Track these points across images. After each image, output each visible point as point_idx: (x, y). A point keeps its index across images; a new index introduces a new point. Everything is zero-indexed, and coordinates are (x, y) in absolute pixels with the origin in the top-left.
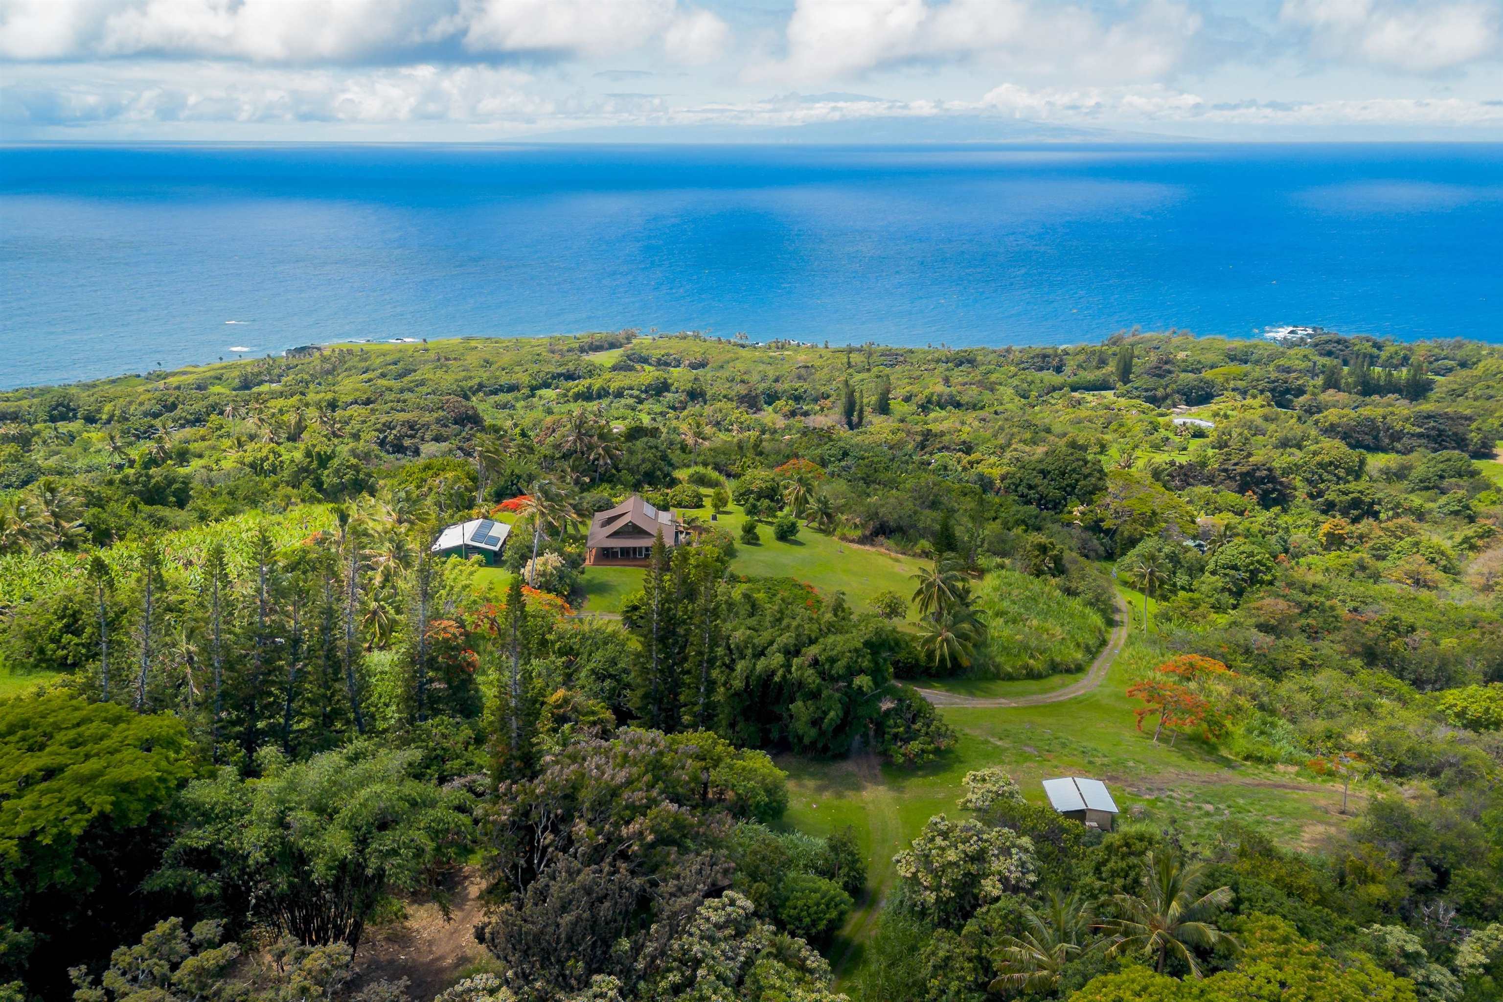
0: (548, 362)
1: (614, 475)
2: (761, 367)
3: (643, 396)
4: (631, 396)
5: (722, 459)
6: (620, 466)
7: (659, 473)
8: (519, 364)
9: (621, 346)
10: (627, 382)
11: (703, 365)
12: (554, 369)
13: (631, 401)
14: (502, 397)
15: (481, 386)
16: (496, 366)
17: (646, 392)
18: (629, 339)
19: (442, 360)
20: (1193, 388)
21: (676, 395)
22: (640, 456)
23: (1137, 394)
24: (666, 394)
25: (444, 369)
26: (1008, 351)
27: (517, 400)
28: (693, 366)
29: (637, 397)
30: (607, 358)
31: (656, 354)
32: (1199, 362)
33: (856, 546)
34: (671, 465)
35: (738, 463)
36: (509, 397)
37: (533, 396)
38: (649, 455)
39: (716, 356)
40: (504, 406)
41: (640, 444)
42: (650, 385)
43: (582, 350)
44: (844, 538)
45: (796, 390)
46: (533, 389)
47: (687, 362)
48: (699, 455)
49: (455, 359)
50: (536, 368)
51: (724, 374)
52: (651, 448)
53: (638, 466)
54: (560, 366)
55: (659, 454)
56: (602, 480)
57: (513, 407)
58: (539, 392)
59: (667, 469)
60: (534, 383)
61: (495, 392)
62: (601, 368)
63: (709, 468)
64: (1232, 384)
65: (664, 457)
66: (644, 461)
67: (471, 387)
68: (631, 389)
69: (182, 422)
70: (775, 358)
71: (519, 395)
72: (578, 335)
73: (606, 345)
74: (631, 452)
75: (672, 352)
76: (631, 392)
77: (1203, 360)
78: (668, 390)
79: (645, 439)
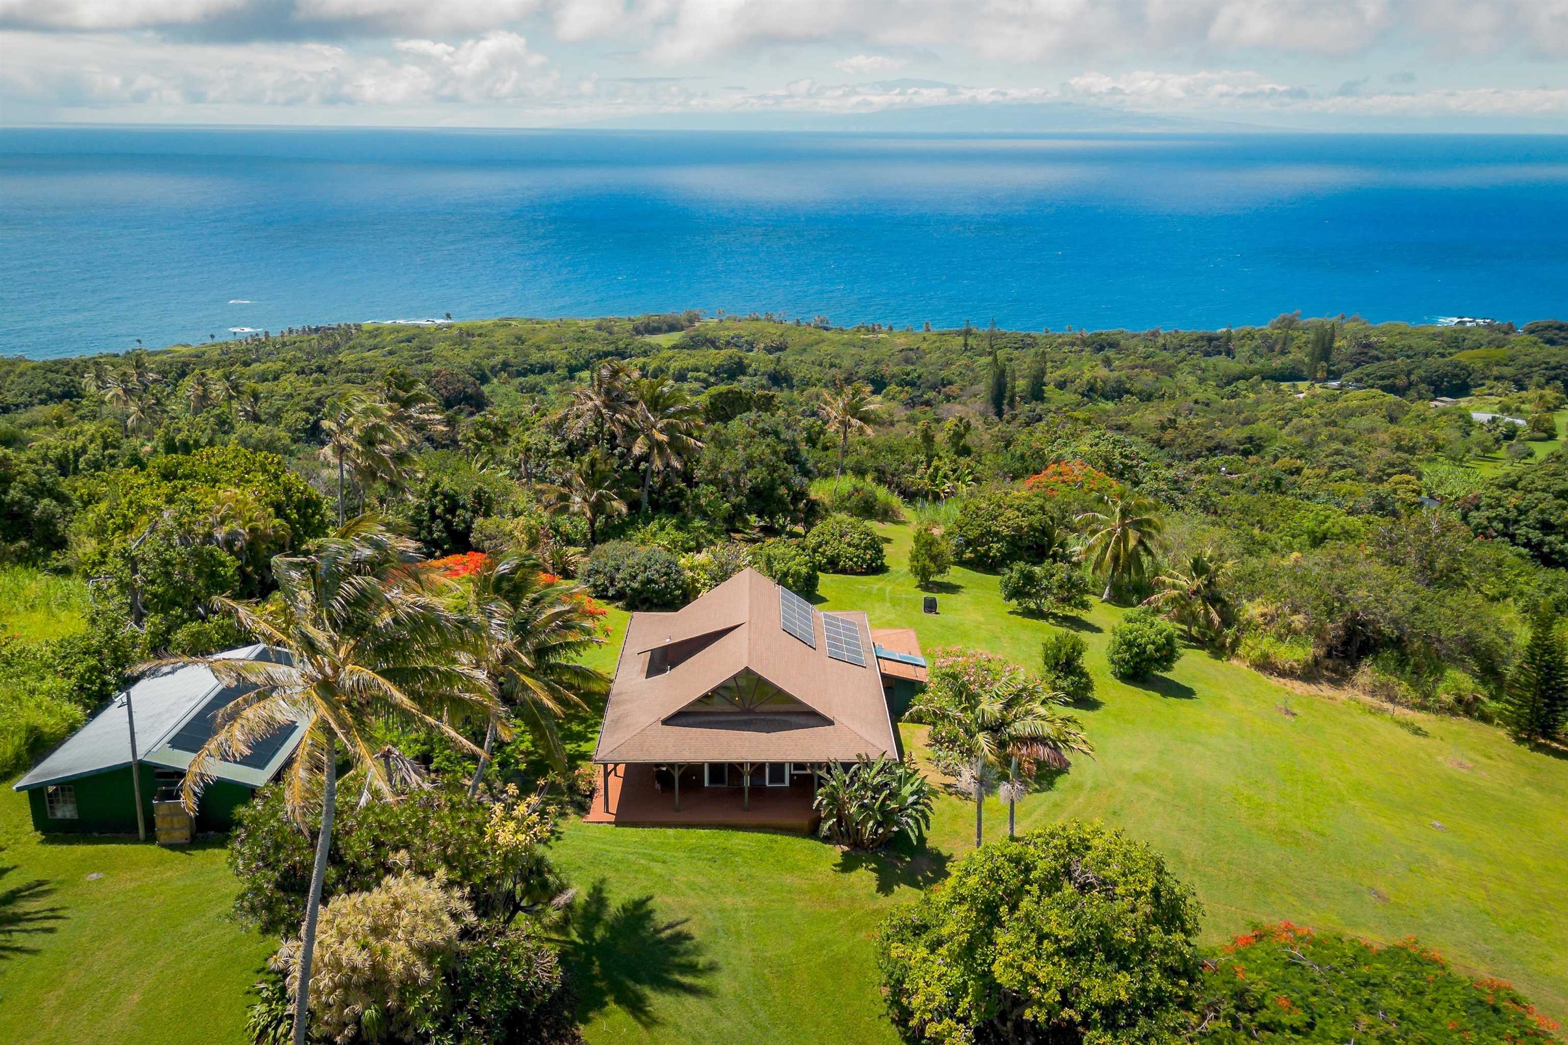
0: (596, 340)
1: (681, 494)
2: (853, 351)
3: (712, 380)
4: (697, 379)
5: (888, 461)
6: (698, 473)
7: (783, 491)
8: (556, 341)
9: (682, 329)
10: (691, 362)
11: (781, 348)
12: (600, 347)
13: (696, 385)
14: (531, 379)
15: (505, 365)
16: (530, 342)
17: (716, 374)
18: (691, 321)
19: (465, 337)
20: (1446, 375)
21: (756, 379)
22: (740, 452)
23: (1370, 382)
24: (741, 377)
25: (465, 346)
26: (1155, 334)
27: (550, 382)
28: (770, 350)
29: (704, 381)
30: (664, 340)
31: (724, 335)
32: (1410, 347)
33: (1299, 688)
34: (806, 473)
35: (921, 469)
36: (539, 379)
37: (572, 378)
38: (761, 449)
39: (794, 339)
40: (532, 389)
41: (738, 426)
42: (721, 366)
43: (638, 331)
44: (1266, 665)
45: (908, 374)
46: (572, 370)
47: (762, 345)
48: (845, 453)
49: (480, 335)
50: (576, 345)
51: (808, 357)
52: (764, 433)
53: (737, 475)
54: (608, 344)
55: (783, 448)
56: (656, 507)
57: (543, 391)
58: (578, 375)
59: (797, 480)
60: (574, 362)
61: (520, 374)
62: (659, 348)
63: (869, 478)
64: (1496, 371)
65: (792, 457)
66: (750, 464)
67: (493, 367)
68: (697, 370)
69: (43, 396)
70: (868, 340)
71: (554, 377)
72: (632, 317)
73: (665, 327)
74: (721, 443)
75: (743, 333)
76: (695, 374)
77: (1414, 346)
78: (744, 374)
79: (752, 415)
